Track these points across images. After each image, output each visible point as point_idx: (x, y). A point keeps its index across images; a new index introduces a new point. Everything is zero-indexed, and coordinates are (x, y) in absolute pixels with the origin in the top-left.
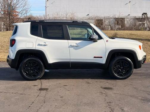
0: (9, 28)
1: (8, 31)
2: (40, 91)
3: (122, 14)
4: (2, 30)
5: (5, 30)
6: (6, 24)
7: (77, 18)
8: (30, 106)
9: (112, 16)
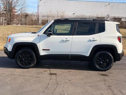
0: (9, 22)
1: (9, 25)
2: (50, 75)
3: (104, 14)
4: (4, 24)
5: (6, 24)
6: (7, 19)
7: (66, 16)
8: (47, 87)
9: (96, 16)
